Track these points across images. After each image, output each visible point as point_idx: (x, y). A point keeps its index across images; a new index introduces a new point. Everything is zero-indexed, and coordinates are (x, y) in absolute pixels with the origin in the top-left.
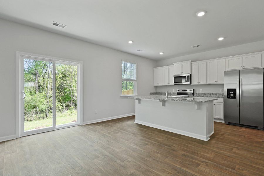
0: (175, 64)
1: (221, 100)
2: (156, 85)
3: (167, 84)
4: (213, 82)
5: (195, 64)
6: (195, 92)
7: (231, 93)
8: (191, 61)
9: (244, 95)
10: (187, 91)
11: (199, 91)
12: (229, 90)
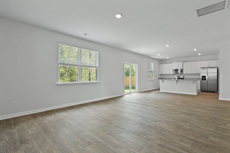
0: (173, 63)
1: (199, 81)
2: (161, 74)
3: (168, 73)
4: (194, 73)
5: (184, 63)
6: (184, 78)
7: (204, 78)
8: (182, 62)
9: (209, 79)
10: (180, 77)
11: (186, 77)
12: (203, 77)
